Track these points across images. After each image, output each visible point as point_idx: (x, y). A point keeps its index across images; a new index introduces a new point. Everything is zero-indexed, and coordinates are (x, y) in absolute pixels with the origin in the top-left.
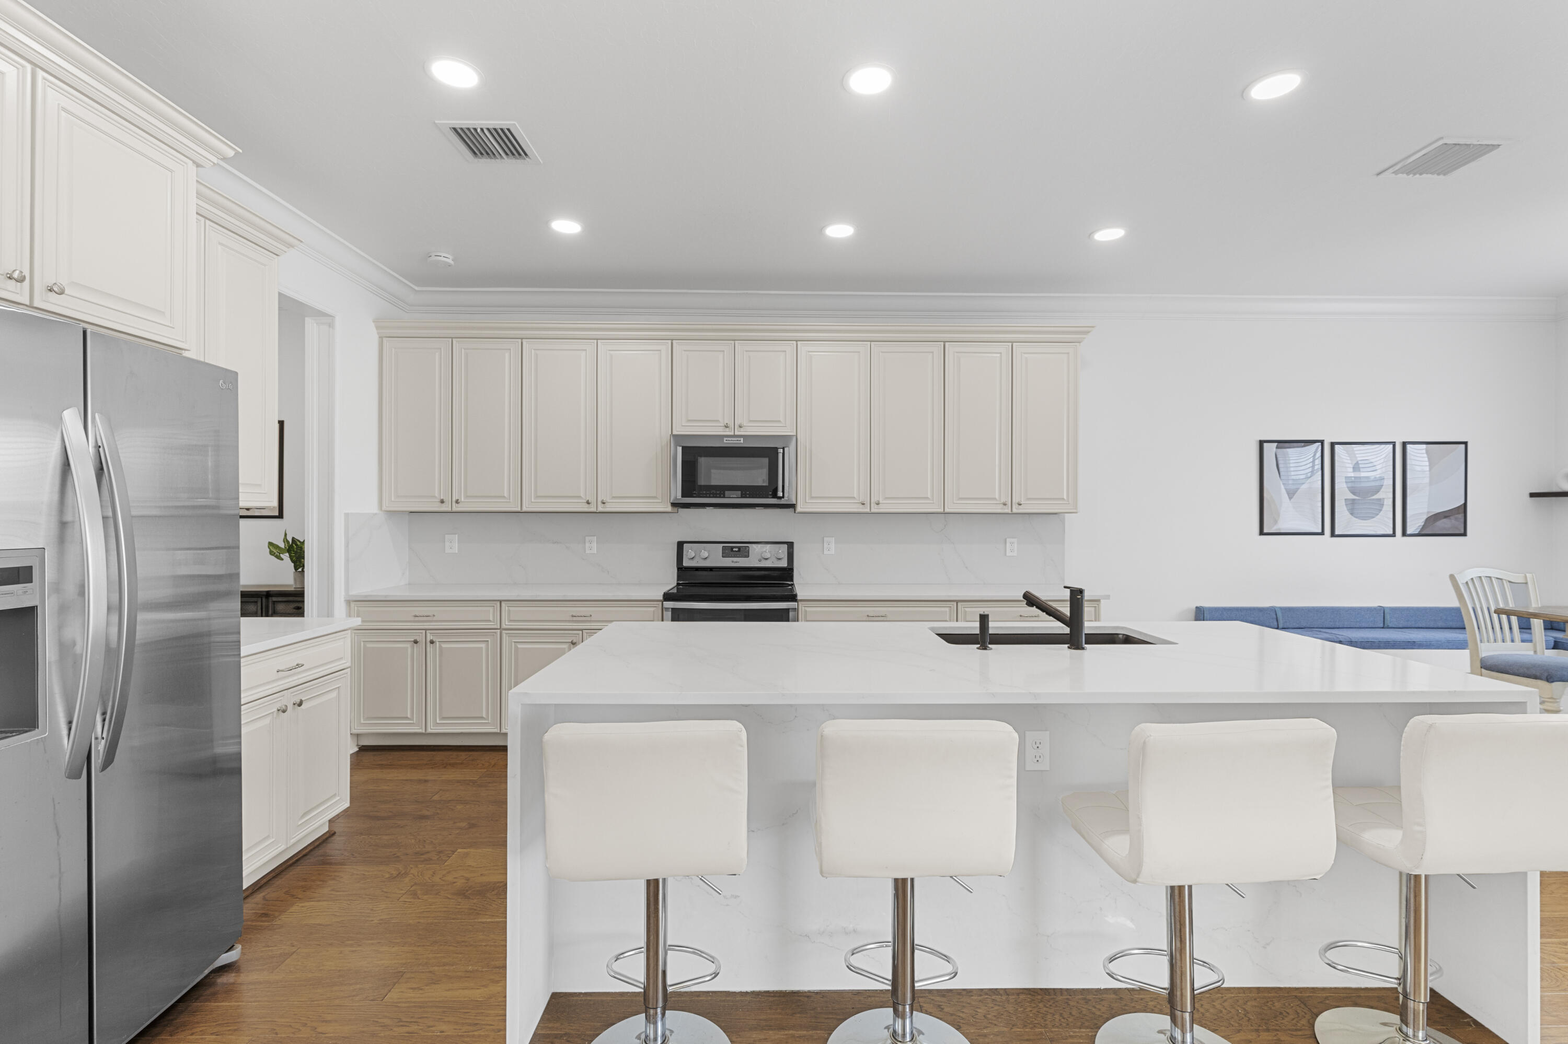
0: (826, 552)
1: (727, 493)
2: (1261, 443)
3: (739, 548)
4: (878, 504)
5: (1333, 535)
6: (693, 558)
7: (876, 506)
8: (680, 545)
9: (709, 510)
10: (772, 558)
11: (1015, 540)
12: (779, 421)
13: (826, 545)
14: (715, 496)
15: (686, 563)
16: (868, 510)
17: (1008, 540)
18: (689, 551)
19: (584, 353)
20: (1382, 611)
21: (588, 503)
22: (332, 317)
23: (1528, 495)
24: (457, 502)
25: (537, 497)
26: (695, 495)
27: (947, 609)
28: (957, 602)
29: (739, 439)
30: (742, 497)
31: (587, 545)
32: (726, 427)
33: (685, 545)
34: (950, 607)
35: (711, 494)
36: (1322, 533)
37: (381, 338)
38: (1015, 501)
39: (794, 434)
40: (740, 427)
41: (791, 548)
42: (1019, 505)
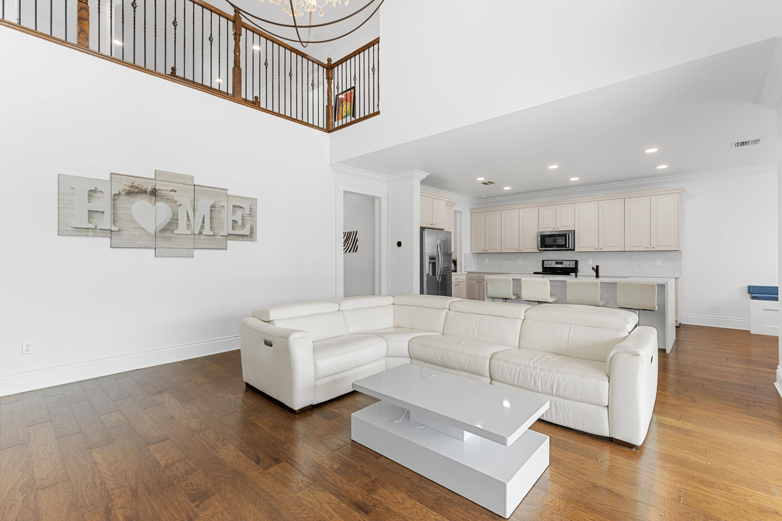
0: (589, 263)
1: (554, 247)
3: (560, 262)
6: (547, 265)
8: (543, 261)
9: (550, 252)
10: (571, 264)
11: (660, 260)
12: (570, 226)
13: (589, 261)
15: (545, 266)
16: (598, 251)
17: (657, 260)
18: (546, 263)
19: (516, 213)
21: (517, 250)
24: (487, 250)
25: (505, 249)
26: (545, 247)
30: (557, 248)
31: (519, 261)
32: (554, 229)
33: (545, 261)
35: (549, 247)
37: (471, 213)
38: (652, 246)
39: (574, 229)
40: (558, 228)
41: (576, 262)
42: (653, 248)
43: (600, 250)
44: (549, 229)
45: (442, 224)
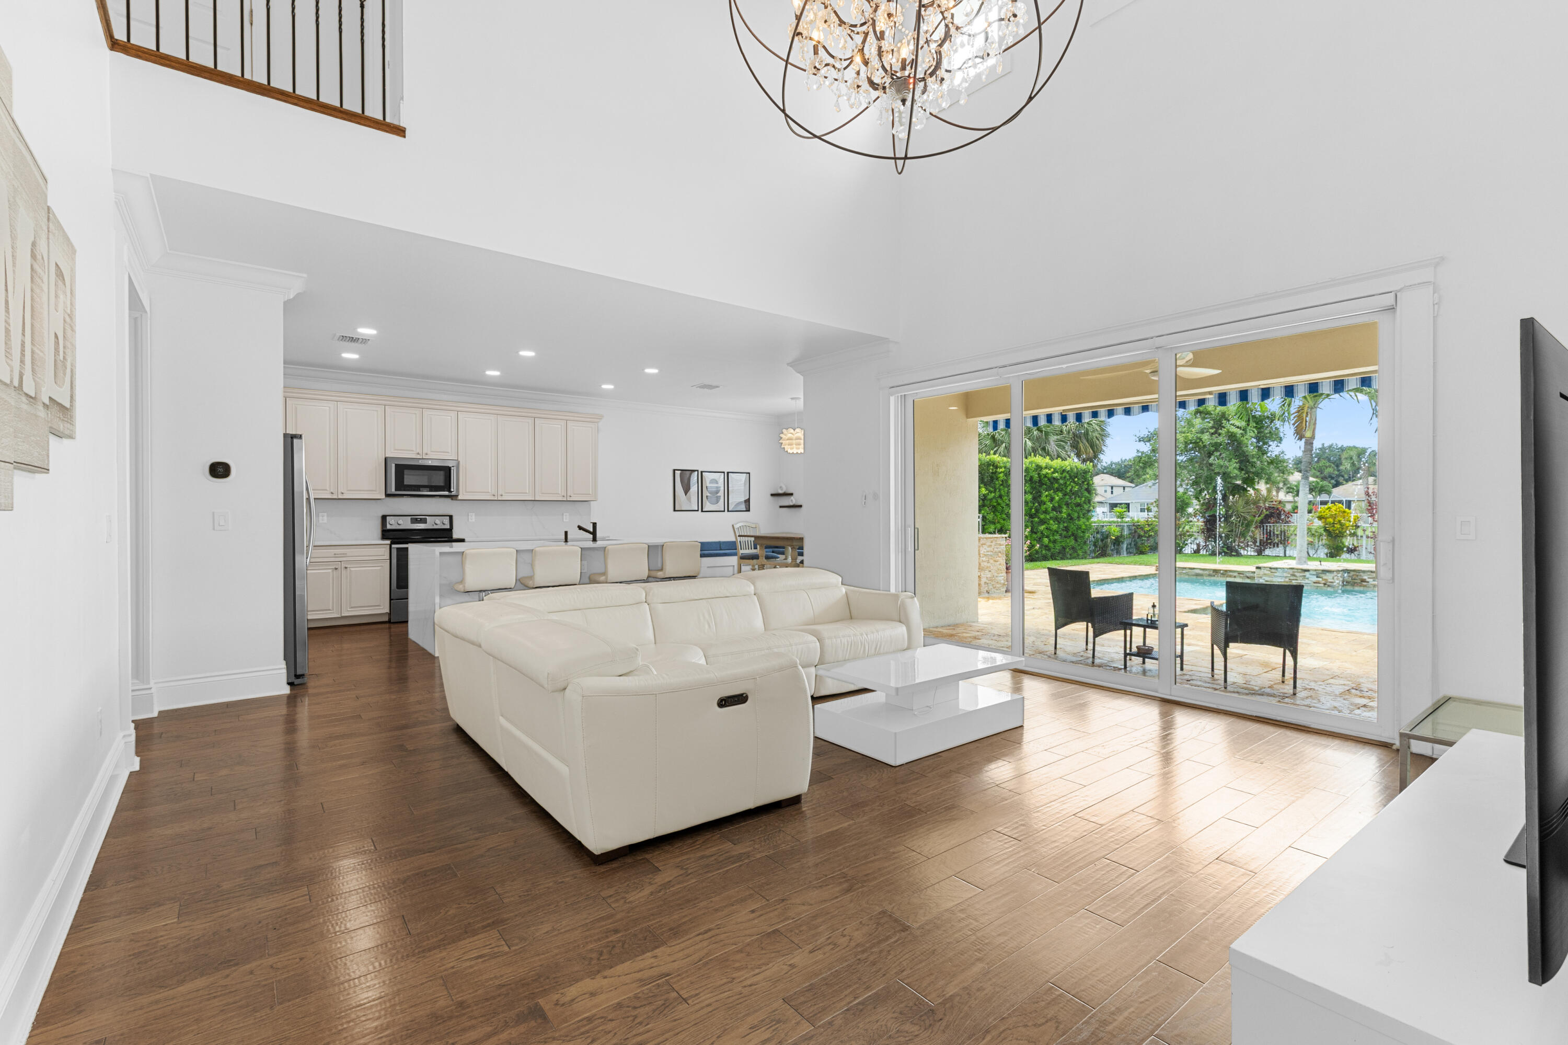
1: (421, 489)
2: (674, 470)
3: (421, 518)
4: (502, 495)
5: (702, 511)
6: (392, 524)
7: (500, 497)
8: (386, 517)
10: (441, 523)
11: (568, 514)
12: (447, 452)
13: (470, 517)
14: (414, 491)
15: (388, 527)
16: (495, 499)
17: (564, 514)
18: (390, 520)
19: (328, 408)
20: (719, 543)
21: (332, 493)
23: (770, 495)
26: (401, 490)
29: (429, 461)
30: (429, 491)
32: (418, 454)
33: (388, 517)
35: (411, 489)
36: (698, 510)
38: (568, 495)
39: (457, 459)
40: (427, 454)
41: (451, 518)
42: (570, 497)
44: (408, 451)
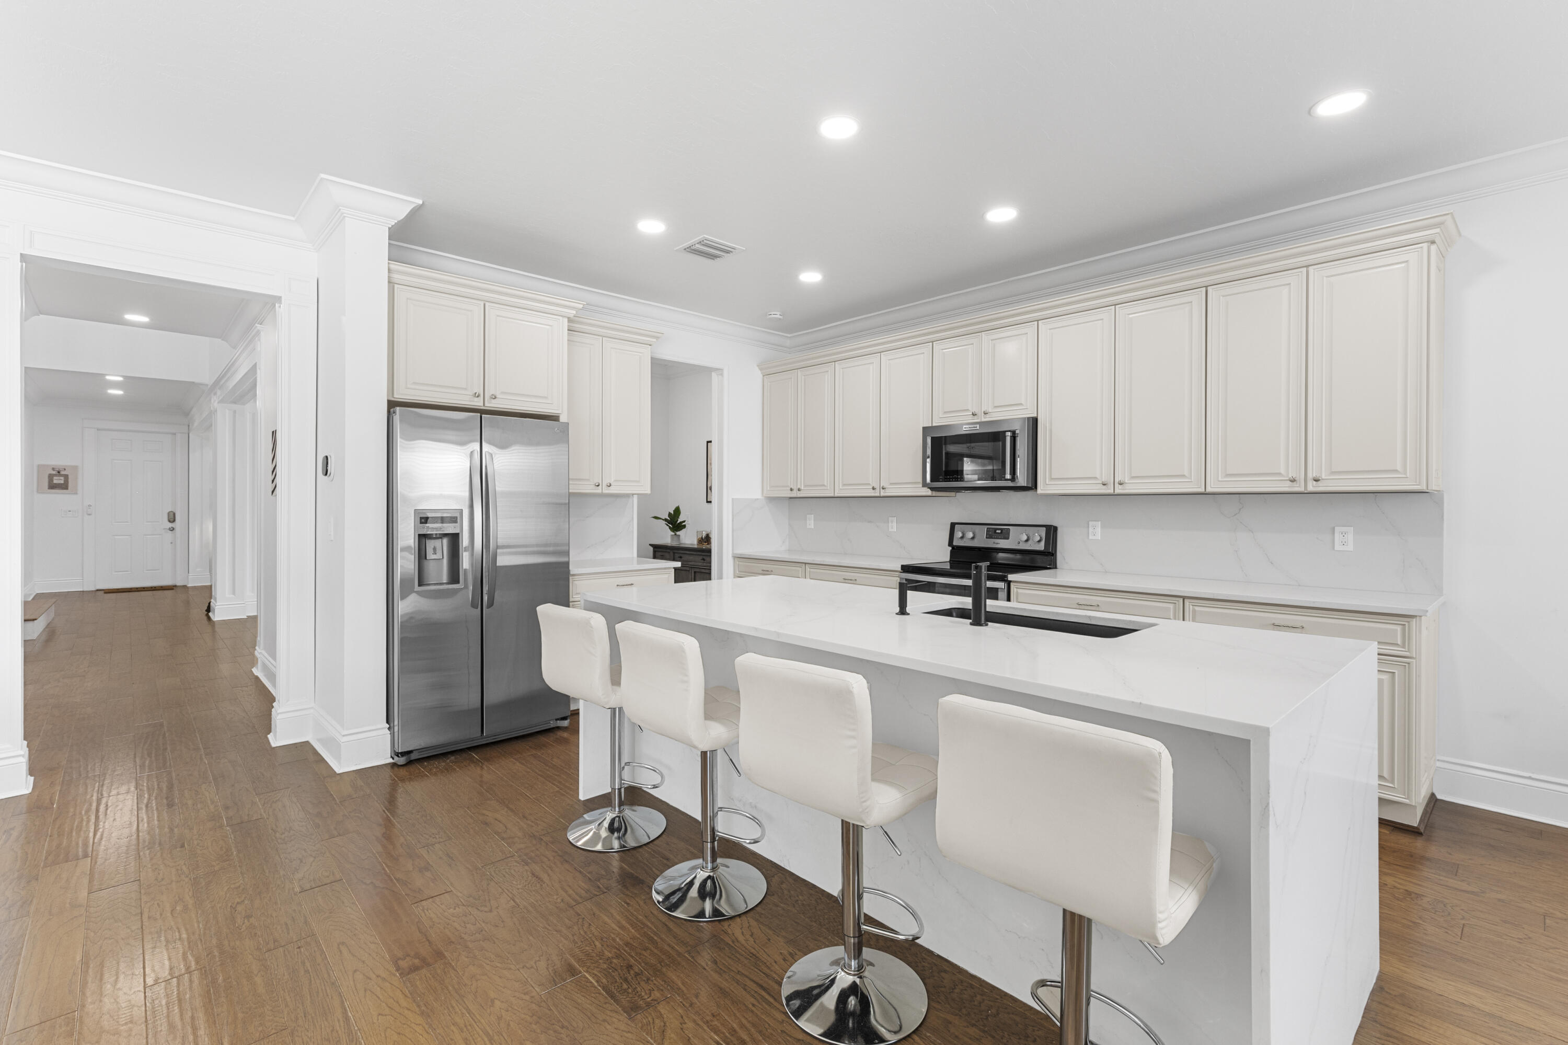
0: (1091, 537)
1: (966, 477)
3: (1000, 530)
4: (1122, 484)
7: (1120, 487)
8: (953, 525)
10: (1030, 540)
11: (1349, 529)
12: (1021, 404)
13: (1091, 530)
14: (957, 480)
15: (955, 543)
16: (1111, 491)
17: (1336, 528)
18: (959, 532)
19: (871, 366)
21: (874, 488)
22: (722, 370)
24: (799, 490)
25: (844, 485)
26: (941, 480)
27: (1171, 606)
28: (1184, 598)
29: (975, 426)
31: (890, 524)
32: (974, 415)
33: (956, 526)
34: (1175, 603)
35: (954, 478)
37: (763, 376)
38: (1310, 475)
39: (1035, 415)
40: (986, 413)
41: (1051, 532)
42: (1316, 480)
43: (1119, 490)
45: (546, 398)
